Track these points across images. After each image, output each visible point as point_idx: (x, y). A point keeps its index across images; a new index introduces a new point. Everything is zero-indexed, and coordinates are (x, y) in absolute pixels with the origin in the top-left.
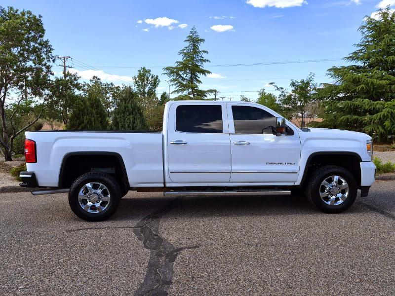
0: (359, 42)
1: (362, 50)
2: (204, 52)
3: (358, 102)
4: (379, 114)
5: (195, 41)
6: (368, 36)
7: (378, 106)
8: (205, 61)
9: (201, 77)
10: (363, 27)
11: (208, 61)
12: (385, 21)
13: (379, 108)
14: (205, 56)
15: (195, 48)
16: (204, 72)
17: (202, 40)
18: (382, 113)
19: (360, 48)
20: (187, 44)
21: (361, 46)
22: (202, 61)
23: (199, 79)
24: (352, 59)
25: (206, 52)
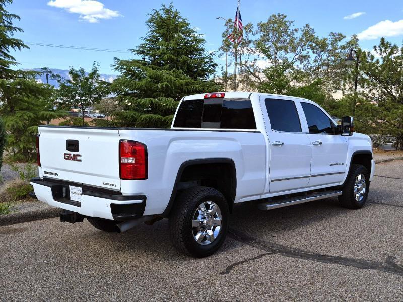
0: (146, 35)
2: (14, 16)
6: (154, 31)
8: (15, 29)
11: (19, 29)
14: (15, 22)
16: (17, 44)
19: (146, 42)
22: (10, 28)
23: (9, 54)
24: (139, 53)
25: (18, 16)
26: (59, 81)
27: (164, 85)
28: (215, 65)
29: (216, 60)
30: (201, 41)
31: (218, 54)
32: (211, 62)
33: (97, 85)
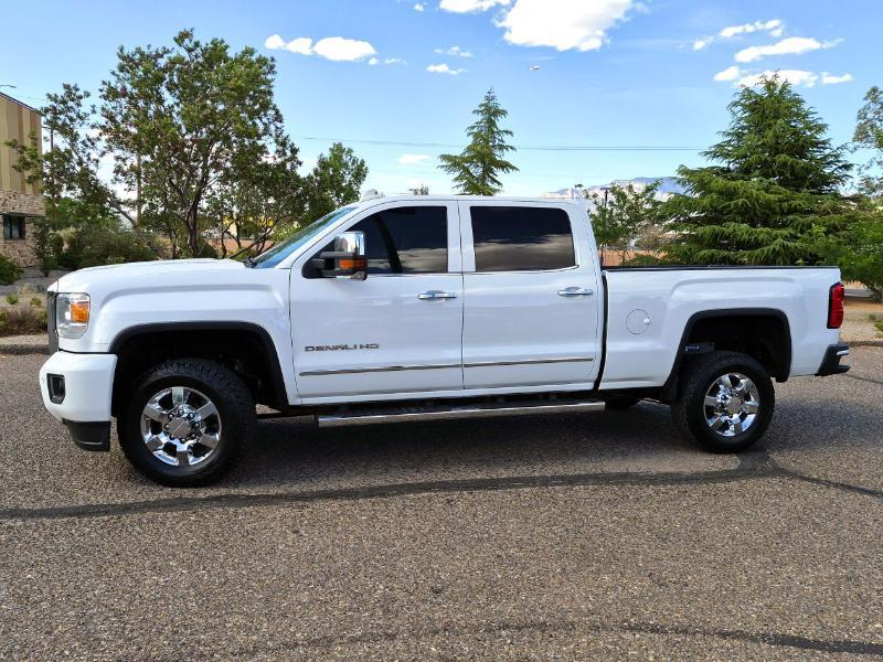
0: (727, 127)
1: (730, 141)
2: (507, 132)
3: (730, 227)
4: (766, 249)
5: (491, 112)
6: (741, 119)
7: (762, 236)
8: (506, 148)
9: (500, 175)
10: (735, 104)
11: (512, 148)
12: (770, 96)
13: (763, 240)
14: (508, 140)
15: (491, 123)
16: (504, 166)
17: (504, 113)
18: (772, 247)
19: (728, 138)
20: (479, 118)
21: (729, 134)
22: (501, 147)
23: (496, 178)
24: (715, 155)
25: (511, 133)
26: (595, 203)
27: (740, 203)
28: (847, 167)
29: (847, 157)
30: (821, 128)
31: (851, 146)
32: (839, 161)
33: (648, 206)
